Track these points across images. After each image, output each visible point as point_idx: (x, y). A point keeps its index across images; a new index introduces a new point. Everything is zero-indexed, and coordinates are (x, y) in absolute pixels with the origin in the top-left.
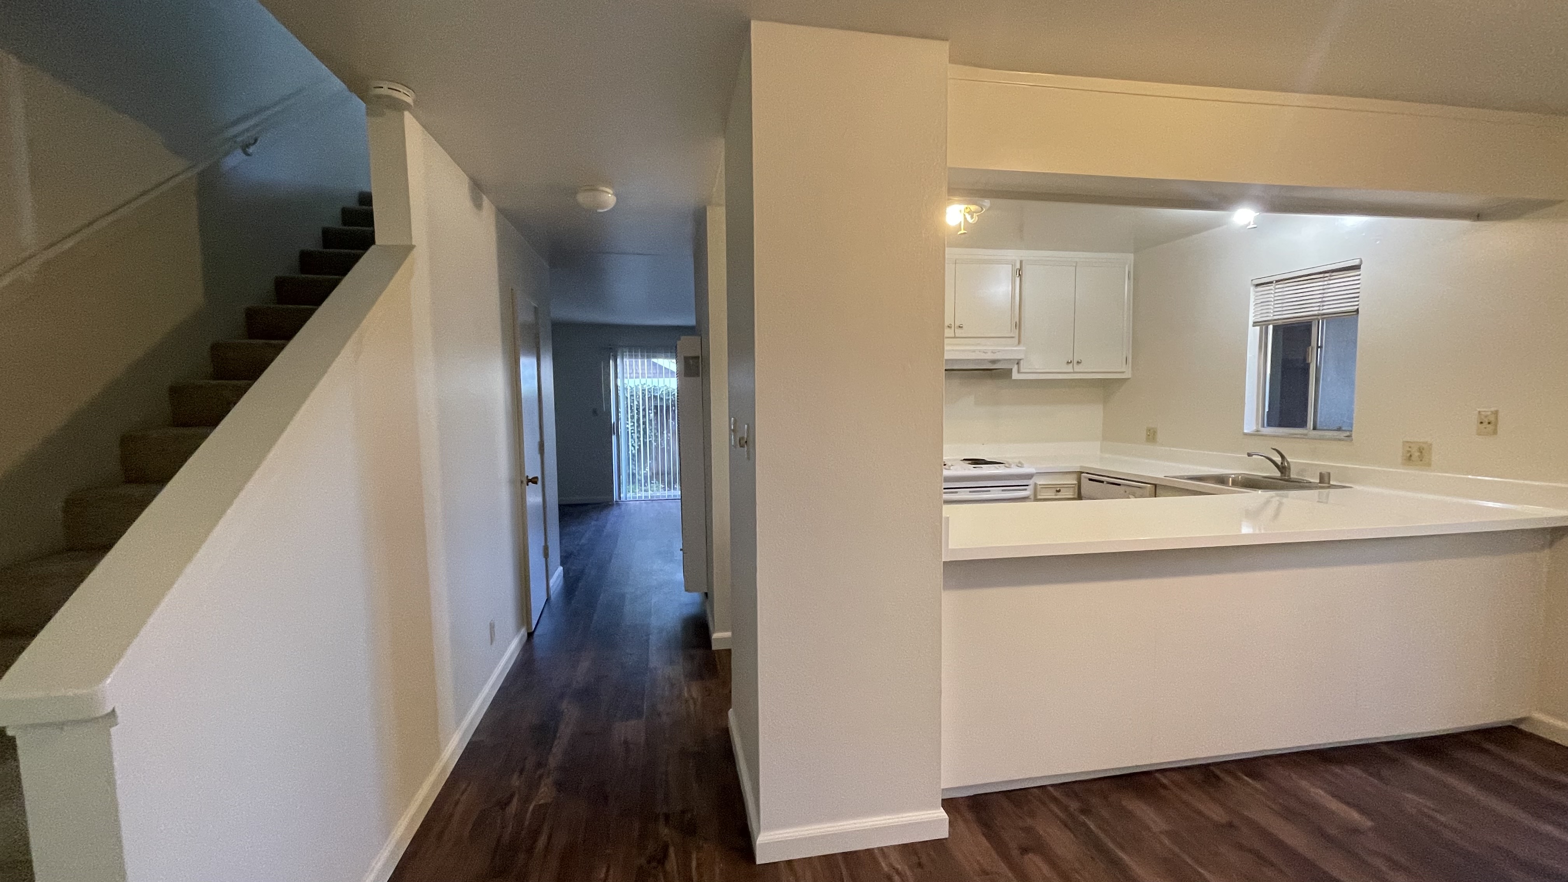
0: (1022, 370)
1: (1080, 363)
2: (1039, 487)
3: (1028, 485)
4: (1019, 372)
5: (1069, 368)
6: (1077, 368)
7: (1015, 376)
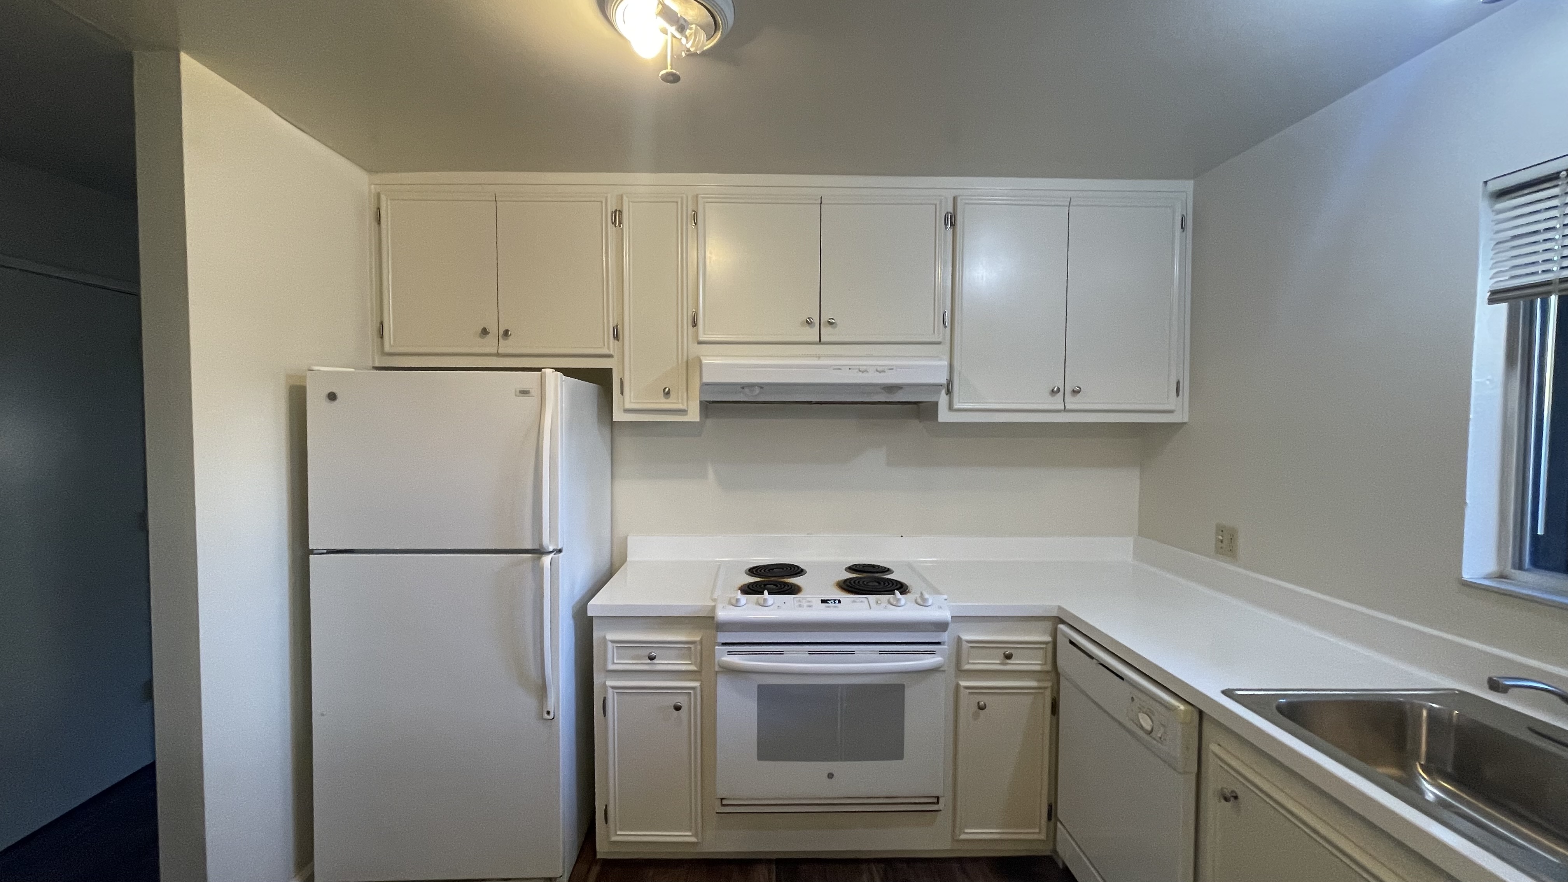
0: (957, 406)
1: (1079, 392)
2: (965, 646)
3: (938, 643)
4: (951, 408)
5: (1056, 403)
6: (1073, 403)
7: (944, 415)
